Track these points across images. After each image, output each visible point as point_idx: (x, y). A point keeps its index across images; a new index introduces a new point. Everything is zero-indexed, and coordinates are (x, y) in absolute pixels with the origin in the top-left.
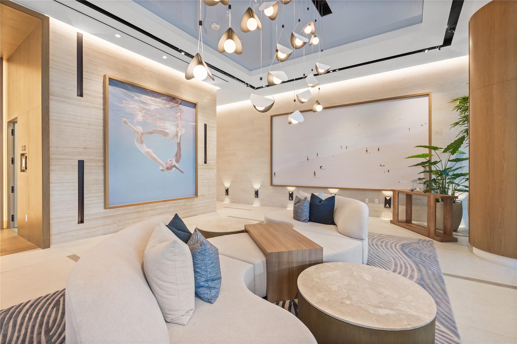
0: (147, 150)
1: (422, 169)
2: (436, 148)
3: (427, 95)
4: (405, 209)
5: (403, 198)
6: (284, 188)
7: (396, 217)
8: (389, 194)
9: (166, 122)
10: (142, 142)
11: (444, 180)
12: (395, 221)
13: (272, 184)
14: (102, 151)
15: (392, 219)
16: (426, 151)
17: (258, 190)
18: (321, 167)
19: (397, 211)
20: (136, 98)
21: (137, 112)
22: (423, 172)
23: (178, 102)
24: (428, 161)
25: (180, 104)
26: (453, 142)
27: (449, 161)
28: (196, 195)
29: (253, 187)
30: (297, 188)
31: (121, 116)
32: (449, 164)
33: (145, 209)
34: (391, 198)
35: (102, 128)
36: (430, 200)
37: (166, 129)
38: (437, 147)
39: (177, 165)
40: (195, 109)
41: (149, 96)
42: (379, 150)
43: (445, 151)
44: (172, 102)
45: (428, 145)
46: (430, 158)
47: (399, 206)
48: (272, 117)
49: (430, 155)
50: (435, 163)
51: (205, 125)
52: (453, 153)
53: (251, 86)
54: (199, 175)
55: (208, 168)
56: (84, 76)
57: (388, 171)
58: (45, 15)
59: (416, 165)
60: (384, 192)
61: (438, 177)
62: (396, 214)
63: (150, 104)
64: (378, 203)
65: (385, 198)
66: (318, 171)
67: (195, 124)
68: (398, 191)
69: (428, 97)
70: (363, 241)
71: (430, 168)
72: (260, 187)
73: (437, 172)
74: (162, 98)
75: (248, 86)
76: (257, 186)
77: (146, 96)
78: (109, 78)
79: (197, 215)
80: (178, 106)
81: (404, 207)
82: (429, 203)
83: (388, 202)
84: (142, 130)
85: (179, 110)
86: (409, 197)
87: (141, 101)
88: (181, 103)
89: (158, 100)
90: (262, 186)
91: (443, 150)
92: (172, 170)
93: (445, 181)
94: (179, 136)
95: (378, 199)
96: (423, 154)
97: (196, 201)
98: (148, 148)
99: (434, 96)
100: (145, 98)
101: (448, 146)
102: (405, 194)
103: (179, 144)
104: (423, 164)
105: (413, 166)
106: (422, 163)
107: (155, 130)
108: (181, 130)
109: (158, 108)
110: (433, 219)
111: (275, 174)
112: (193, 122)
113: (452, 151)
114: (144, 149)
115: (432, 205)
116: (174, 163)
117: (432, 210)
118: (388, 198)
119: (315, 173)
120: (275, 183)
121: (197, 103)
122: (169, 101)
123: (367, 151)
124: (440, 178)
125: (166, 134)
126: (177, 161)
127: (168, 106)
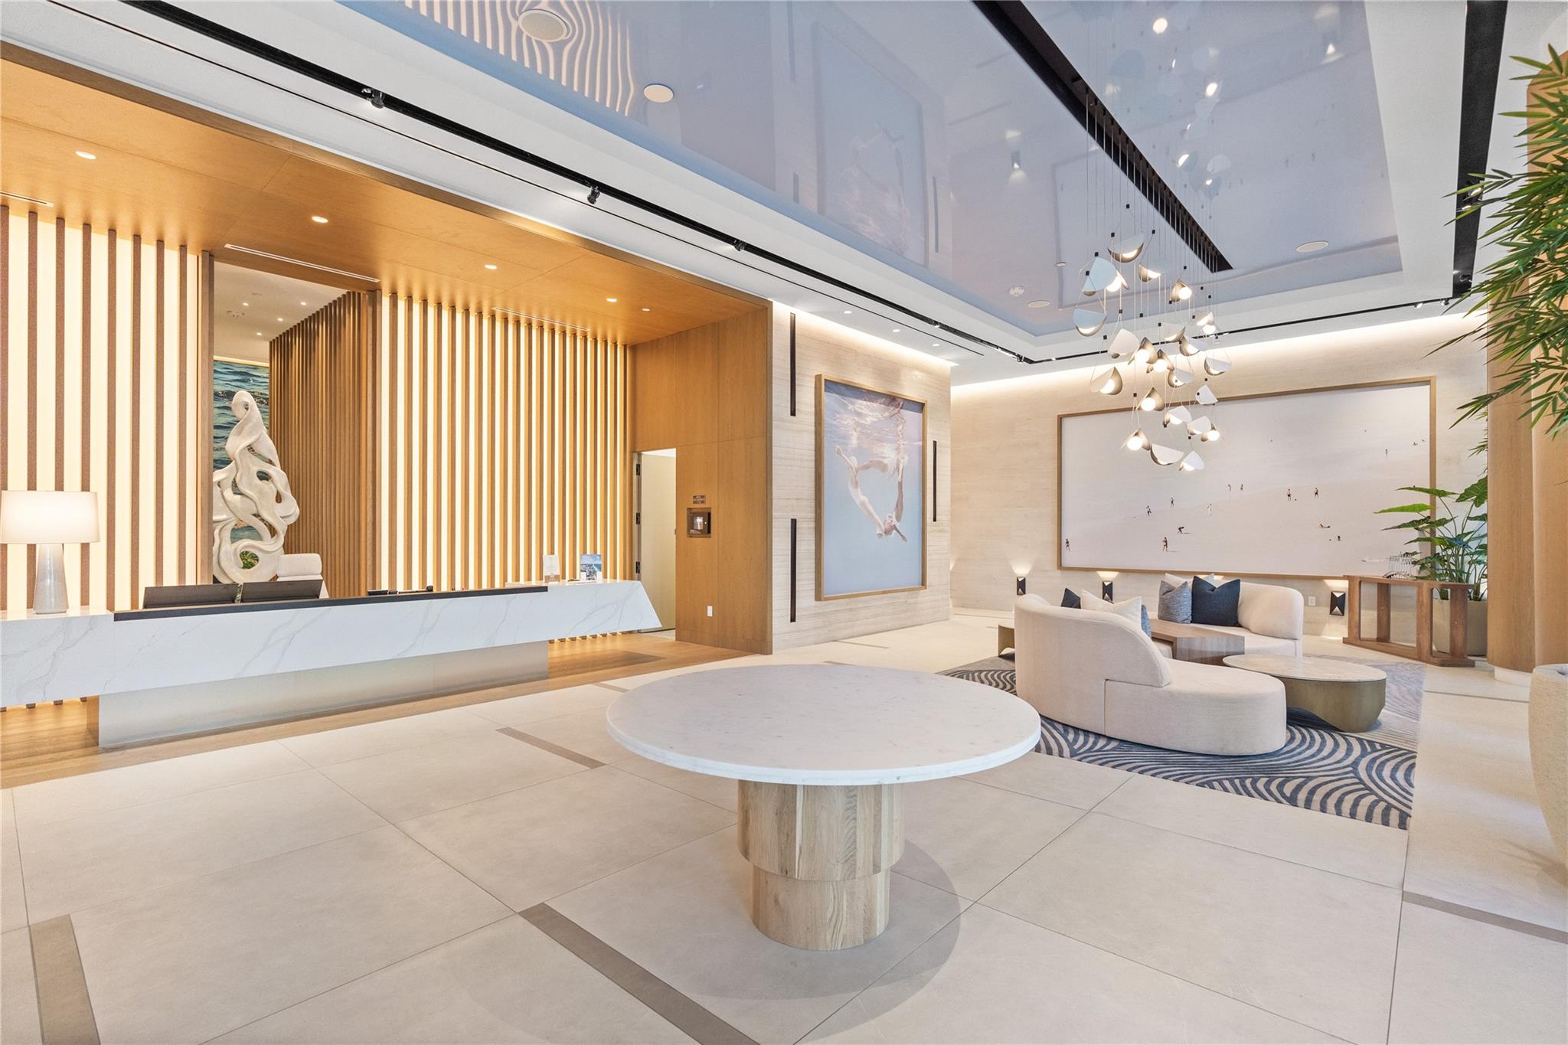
0: (864, 498)
1: (1416, 534)
2: (1443, 494)
3: (1426, 382)
4: (1376, 618)
5: (1370, 593)
6: (1090, 574)
7: (1356, 631)
8: (1340, 586)
9: (885, 444)
10: (856, 485)
11: (1460, 558)
12: (1354, 639)
13: (1061, 565)
14: (812, 503)
15: (1347, 636)
16: (1425, 499)
17: (1024, 579)
18: (1180, 529)
19: (1357, 618)
20: (850, 407)
21: (850, 433)
22: (1415, 541)
23: (899, 404)
24: (1425, 519)
25: (901, 408)
26: (1476, 482)
27: (1469, 518)
28: (923, 583)
29: (1012, 572)
30: (1121, 574)
31: (834, 442)
32: (1472, 526)
33: (859, 605)
34: (1344, 594)
35: (813, 464)
36: (1422, 592)
37: (884, 458)
38: (1444, 492)
39: (898, 525)
40: (921, 414)
41: (865, 400)
42: (1316, 493)
43: (1462, 498)
44: (892, 405)
45: (1428, 487)
46: (1433, 512)
47: (1362, 612)
48: (1061, 419)
49: (1433, 507)
50: (1443, 522)
51: (935, 443)
52: (1478, 503)
53: (1027, 360)
54: (928, 543)
55: (940, 531)
56: (797, 382)
57: (1339, 537)
58: (769, 299)
59: (1399, 527)
60: (1329, 582)
61: (1445, 549)
62: (1355, 627)
63: (866, 415)
64: (1314, 604)
65: (1332, 594)
66: (1174, 538)
67: (921, 443)
68: (1360, 577)
69: (1429, 386)
70: (1297, 641)
71: (1433, 533)
72: (1030, 572)
73: (1444, 541)
74: (879, 401)
75: (1021, 361)
76: (1022, 571)
77: (861, 401)
78: (825, 380)
79: (922, 624)
80: (899, 412)
81: (1374, 614)
82: (1421, 598)
83: (1337, 603)
84: (856, 463)
85: (900, 420)
86: (1384, 588)
87: (855, 411)
88: (903, 405)
89: (875, 405)
90: (1034, 570)
91: (1458, 496)
92: (892, 536)
93: (1462, 559)
94: (901, 469)
95: (1314, 598)
96: (1414, 505)
97: (924, 596)
98: (864, 495)
99: (1441, 385)
100: (860, 404)
101: (1466, 490)
102: (1376, 585)
103: (900, 484)
104: (1414, 524)
105: (1393, 528)
106: (1413, 521)
107: (871, 461)
108: (903, 458)
109: (875, 420)
110: (1426, 626)
111: (1067, 542)
112: (919, 441)
113: (1476, 499)
114: (860, 497)
115: (1425, 601)
116: (895, 522)
117: (1426, 610)
118: (1338, 595)
119: (1166, 542)
120: (1067, 562)
121: (926, 401)
122: (888, 406)
123: (1289, 495)
124: (1450, 552)
125: (884, 468)
126: (898, 518)
127: (887, 414)
